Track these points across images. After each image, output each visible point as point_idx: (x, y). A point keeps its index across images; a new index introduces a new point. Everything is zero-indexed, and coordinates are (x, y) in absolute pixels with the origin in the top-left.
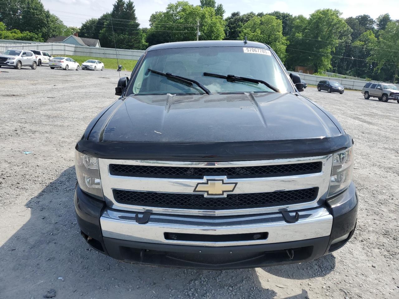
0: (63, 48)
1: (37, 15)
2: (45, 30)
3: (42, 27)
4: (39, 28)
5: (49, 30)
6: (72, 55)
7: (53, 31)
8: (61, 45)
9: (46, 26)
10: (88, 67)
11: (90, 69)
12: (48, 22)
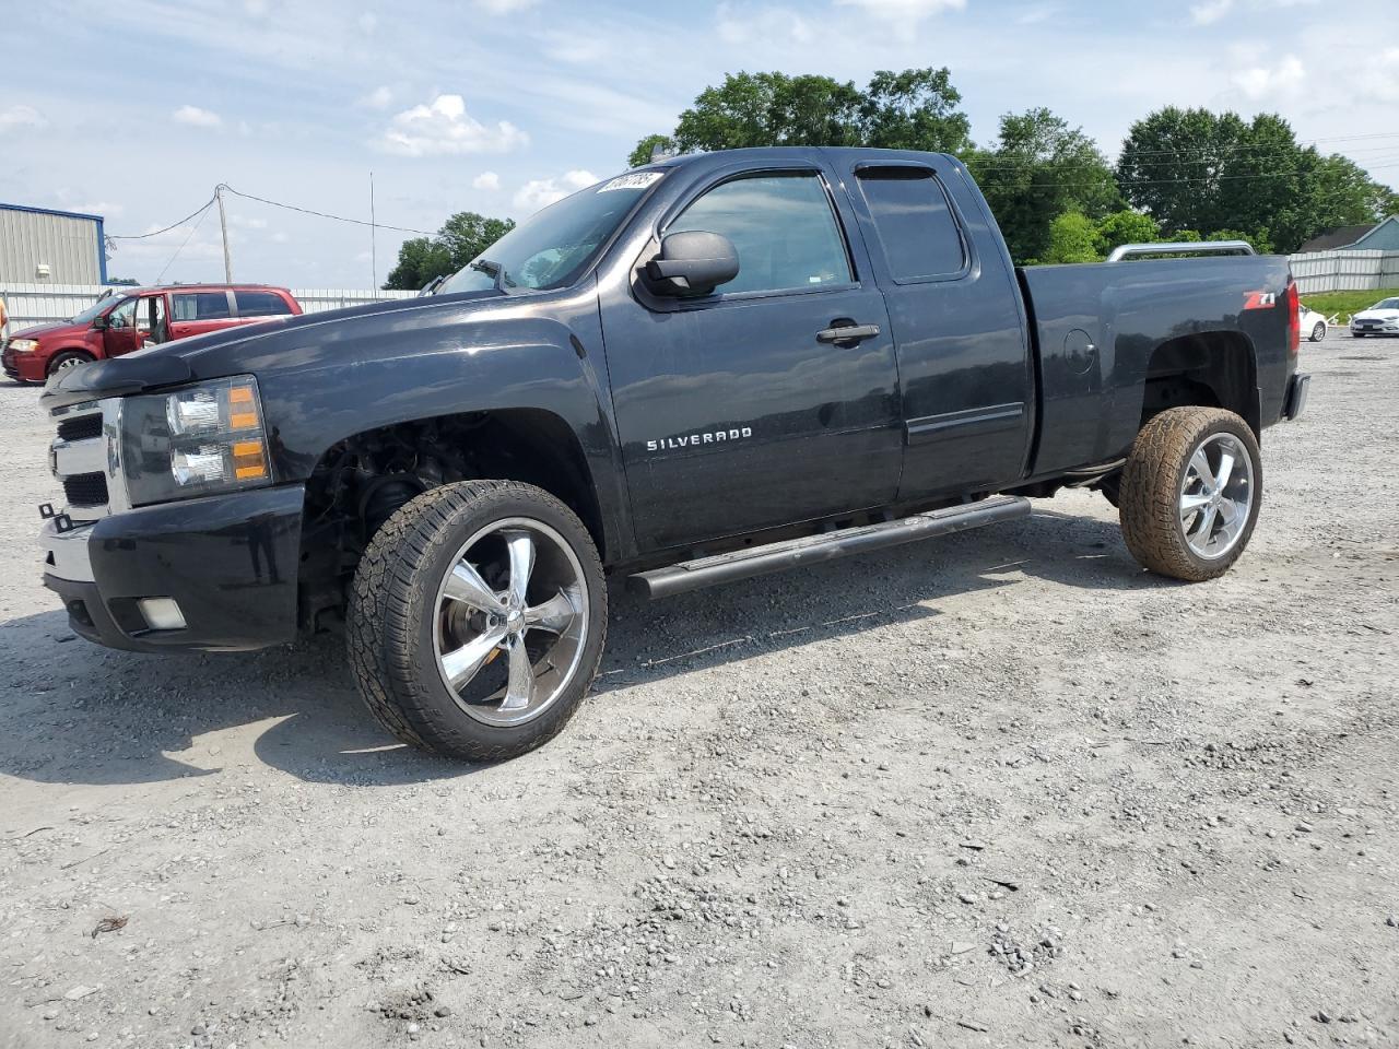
0: (1329, 267)
1: (1267, 170)
2: (1288, 216)
3: (1279, 206)
4: (1270, 212)
5: (1305, 216)
6: (1366, 288)
7: (1322, 213)
8: (1352, 258)
9: (1295, 201)
10: (1375, 327)
11: (1385, 331)
12: (1303, 184)
